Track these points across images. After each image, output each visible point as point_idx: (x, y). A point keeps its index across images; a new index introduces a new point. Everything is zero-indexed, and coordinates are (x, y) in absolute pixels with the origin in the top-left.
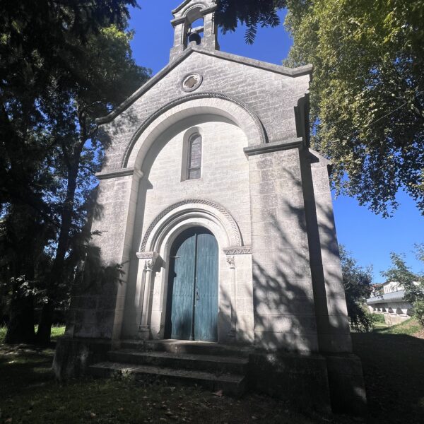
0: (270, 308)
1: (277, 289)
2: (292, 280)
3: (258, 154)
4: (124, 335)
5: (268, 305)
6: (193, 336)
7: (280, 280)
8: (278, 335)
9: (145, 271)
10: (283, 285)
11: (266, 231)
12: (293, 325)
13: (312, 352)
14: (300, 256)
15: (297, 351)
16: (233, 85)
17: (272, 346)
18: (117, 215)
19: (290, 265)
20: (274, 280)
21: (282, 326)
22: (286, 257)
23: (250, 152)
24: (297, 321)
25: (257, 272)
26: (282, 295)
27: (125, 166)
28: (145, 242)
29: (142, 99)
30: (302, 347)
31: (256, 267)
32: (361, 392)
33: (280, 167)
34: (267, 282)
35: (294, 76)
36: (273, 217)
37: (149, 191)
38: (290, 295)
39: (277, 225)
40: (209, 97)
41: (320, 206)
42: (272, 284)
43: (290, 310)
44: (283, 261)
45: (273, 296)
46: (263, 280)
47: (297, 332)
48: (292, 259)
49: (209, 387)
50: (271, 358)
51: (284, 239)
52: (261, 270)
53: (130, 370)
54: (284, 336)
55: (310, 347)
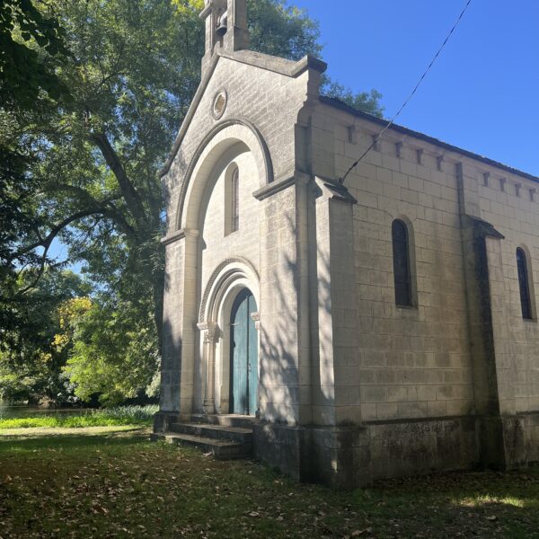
0: (271, 379)
1: (276, 358)
2: (287, 350)
3: (266, 197)
4: (194, 409)
5: (270, 375)
6: (248, 411)
7: (279, 348)
8: (276, 406)
9: (205, 343)
10: (280, 353)
11: (270, 293)
12: (286, 396)
13: (297, 423)
14: (293, 320)
15: (286, 422)
16: (249, 102)
17: (271, 418)
19: (286, 331)
20: (275, 348)
21: (279, 396)
22: (283, 323)
23: (260, 196)
24: (288, 391)
25: (264, 340)
26: (279, 364)
27: (179, 228)
28: (203, 312)
29: (186, 137)
30: (291, 420)
31: (263, 335)
33: (281, 213)
34: (271, 350)
35: (296, 76)
36: (276, 275)
37: (204, 251)
38: (285, 364)
39: (278, 285)
40: (232, 124)
42: (274, 353)
43: (284, 381)
44: (281, 326)
45: (274, 365)
46: (268, 349)
47: (288, 402)
48: (287, 325)
49: (205, 448)
50: (267, 428)
51: (283, 300)
52: (267, 337)
54: (279, 407)
55: (295, 418)
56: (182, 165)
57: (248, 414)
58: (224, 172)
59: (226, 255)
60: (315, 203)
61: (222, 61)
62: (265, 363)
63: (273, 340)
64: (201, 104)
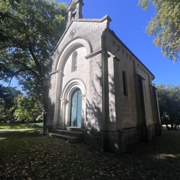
0: (90, 115)
1: (92, 109)
2: (96, 105)
3: (89, 58)
5: (89, 114)
6: (77, 126)
7: (93, 105)
8: (92, 125)
9: (63, 104)
10: (94, 107)
11: (90, 87)
12: (96, 121)
13: (101, 131)
14: (100, 96)
15: (96, 130)
16: (84, 32)
17: (90, 129)
18: (54, 87)
19: (96, 100)
20: (92, 105)
21: (93, 121)
22: (95, 97)
23: (87, 58)
24: (97, 120)
25: (87, 103)
26: (93, 110)
27: (56, 70)
28: (62, 95)
29: (60, 45)
30: (98, 129)
31: (87, 101)
32: (116, 146)
33: (95, 62)
34: (90, 106)
35: (102, 22)
36: (93, 82)
37: (63, 77)
38: (96, 110)
39: (93, 85)
40: (77, 39)
41: (110, 75)
42: (91, 107)
43: (95, 116)
44: (94, 98)
45: (91, 111)
46: (88, 106)
47: (97, 124)
48: (97, 97)
50: (88, 132)
51: (95, 90)
52: (88, 102)
53: (51, 134)
54: (93, 125)
55: (100, 129)
56: (58, 52)
57: (77, 127)
58: (72, 54)
59: (72, 78)
60: (107, 59)
61: (74, 22)
62: (88, 110)
63: (91, 103)
64: (66, 35)
